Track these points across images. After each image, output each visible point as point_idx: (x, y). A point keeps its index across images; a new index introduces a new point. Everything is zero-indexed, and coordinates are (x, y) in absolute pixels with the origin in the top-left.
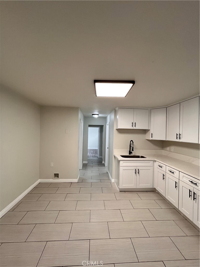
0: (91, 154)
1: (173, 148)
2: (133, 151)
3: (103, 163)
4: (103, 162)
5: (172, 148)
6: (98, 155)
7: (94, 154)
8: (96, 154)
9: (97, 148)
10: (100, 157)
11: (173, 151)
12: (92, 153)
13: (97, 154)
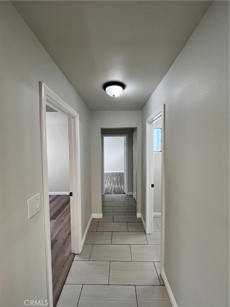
0: (112, 184)
3: (138, 217)
4: (139, 215)
6: (125, 188)
7: (118, 184)
8: (121, 185)
9: (123, 172)
10: (130, 193)
12: (115, 181)
13: (123, 183)
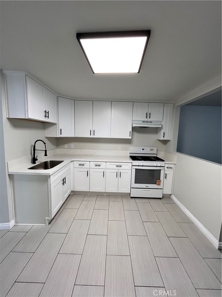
1: (73, 145)
2: (47, 155)
5: (71, 144)
11: (73, 148)
